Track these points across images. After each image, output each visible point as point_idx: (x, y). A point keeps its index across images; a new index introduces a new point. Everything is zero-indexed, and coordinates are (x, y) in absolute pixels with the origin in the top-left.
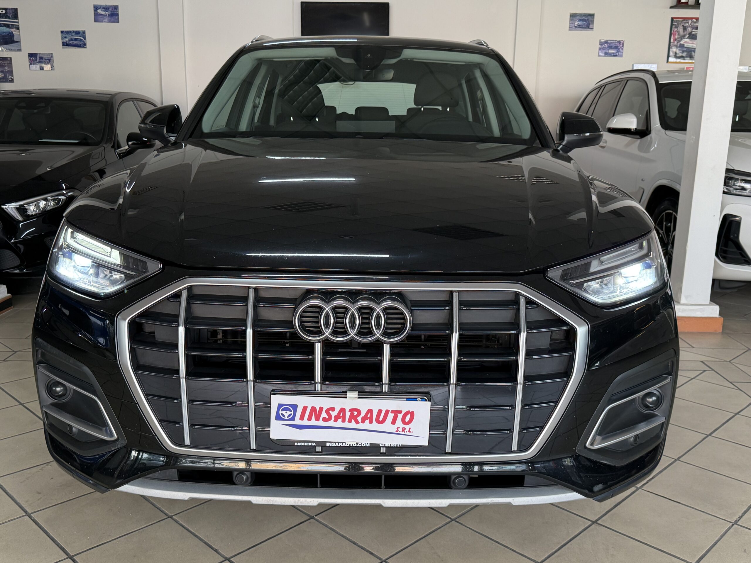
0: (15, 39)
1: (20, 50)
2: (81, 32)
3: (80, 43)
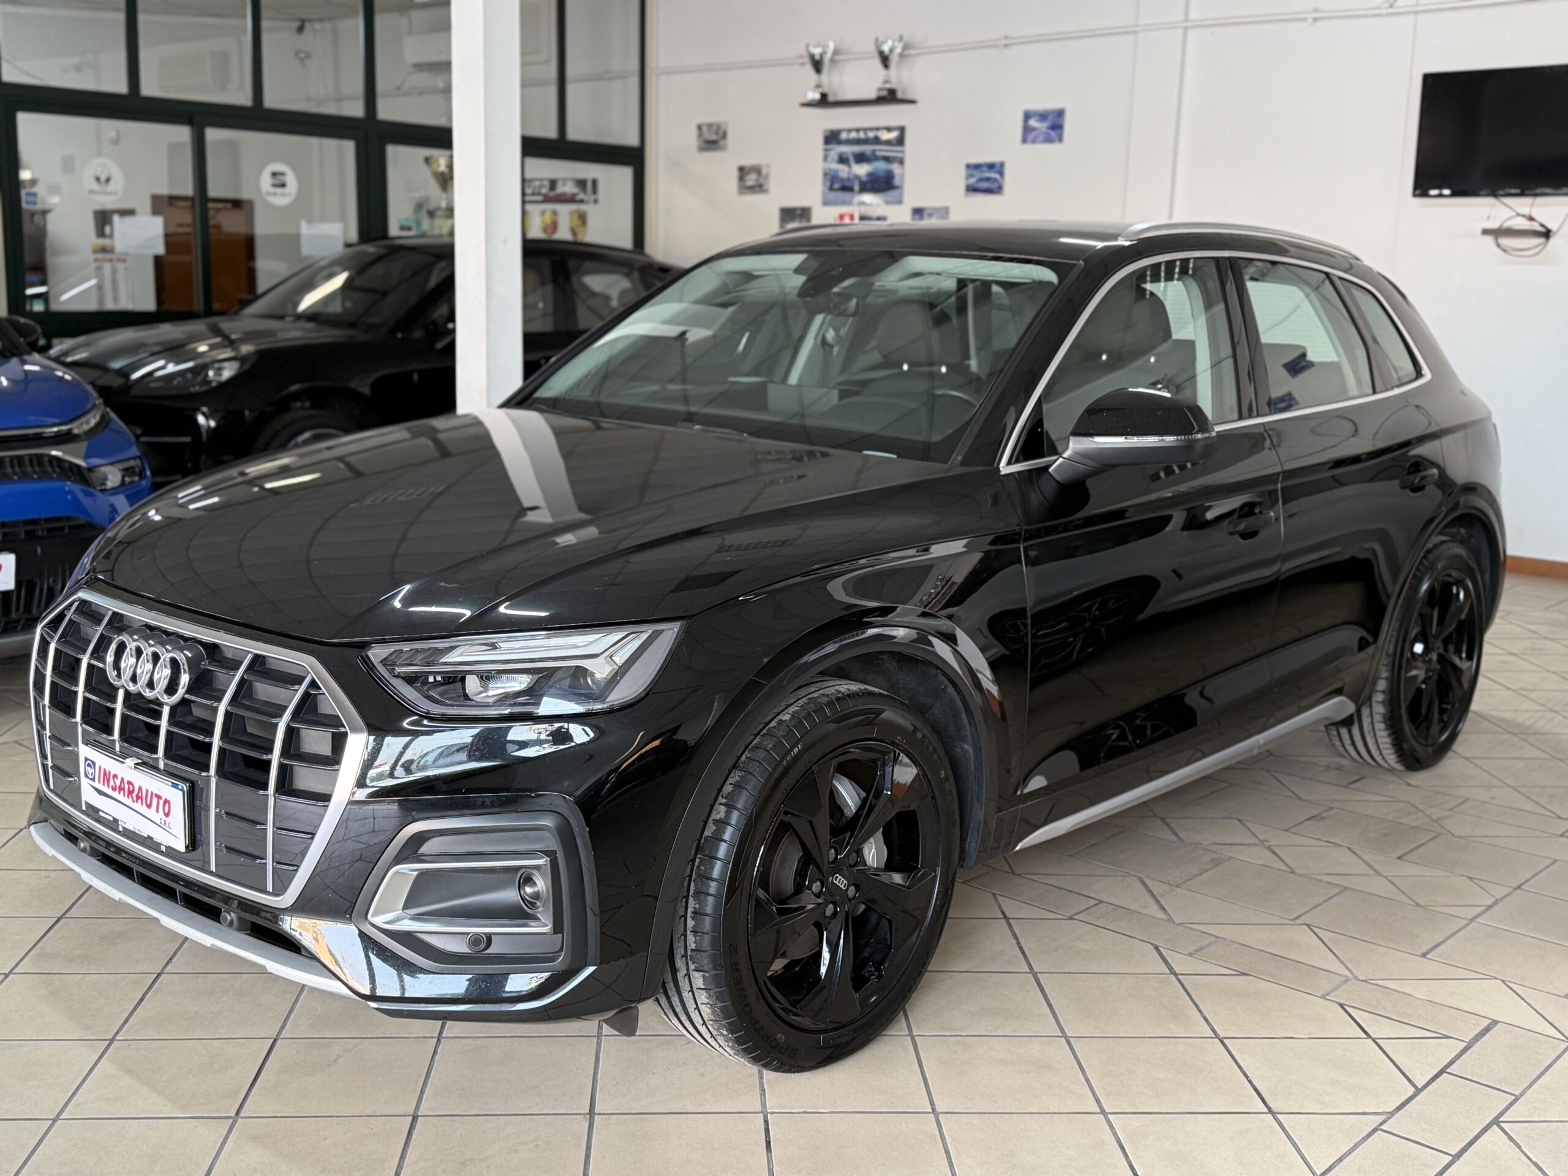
0: (896, 182)
1: (900, 202)
2: (998, 166)
3: (993, 186)
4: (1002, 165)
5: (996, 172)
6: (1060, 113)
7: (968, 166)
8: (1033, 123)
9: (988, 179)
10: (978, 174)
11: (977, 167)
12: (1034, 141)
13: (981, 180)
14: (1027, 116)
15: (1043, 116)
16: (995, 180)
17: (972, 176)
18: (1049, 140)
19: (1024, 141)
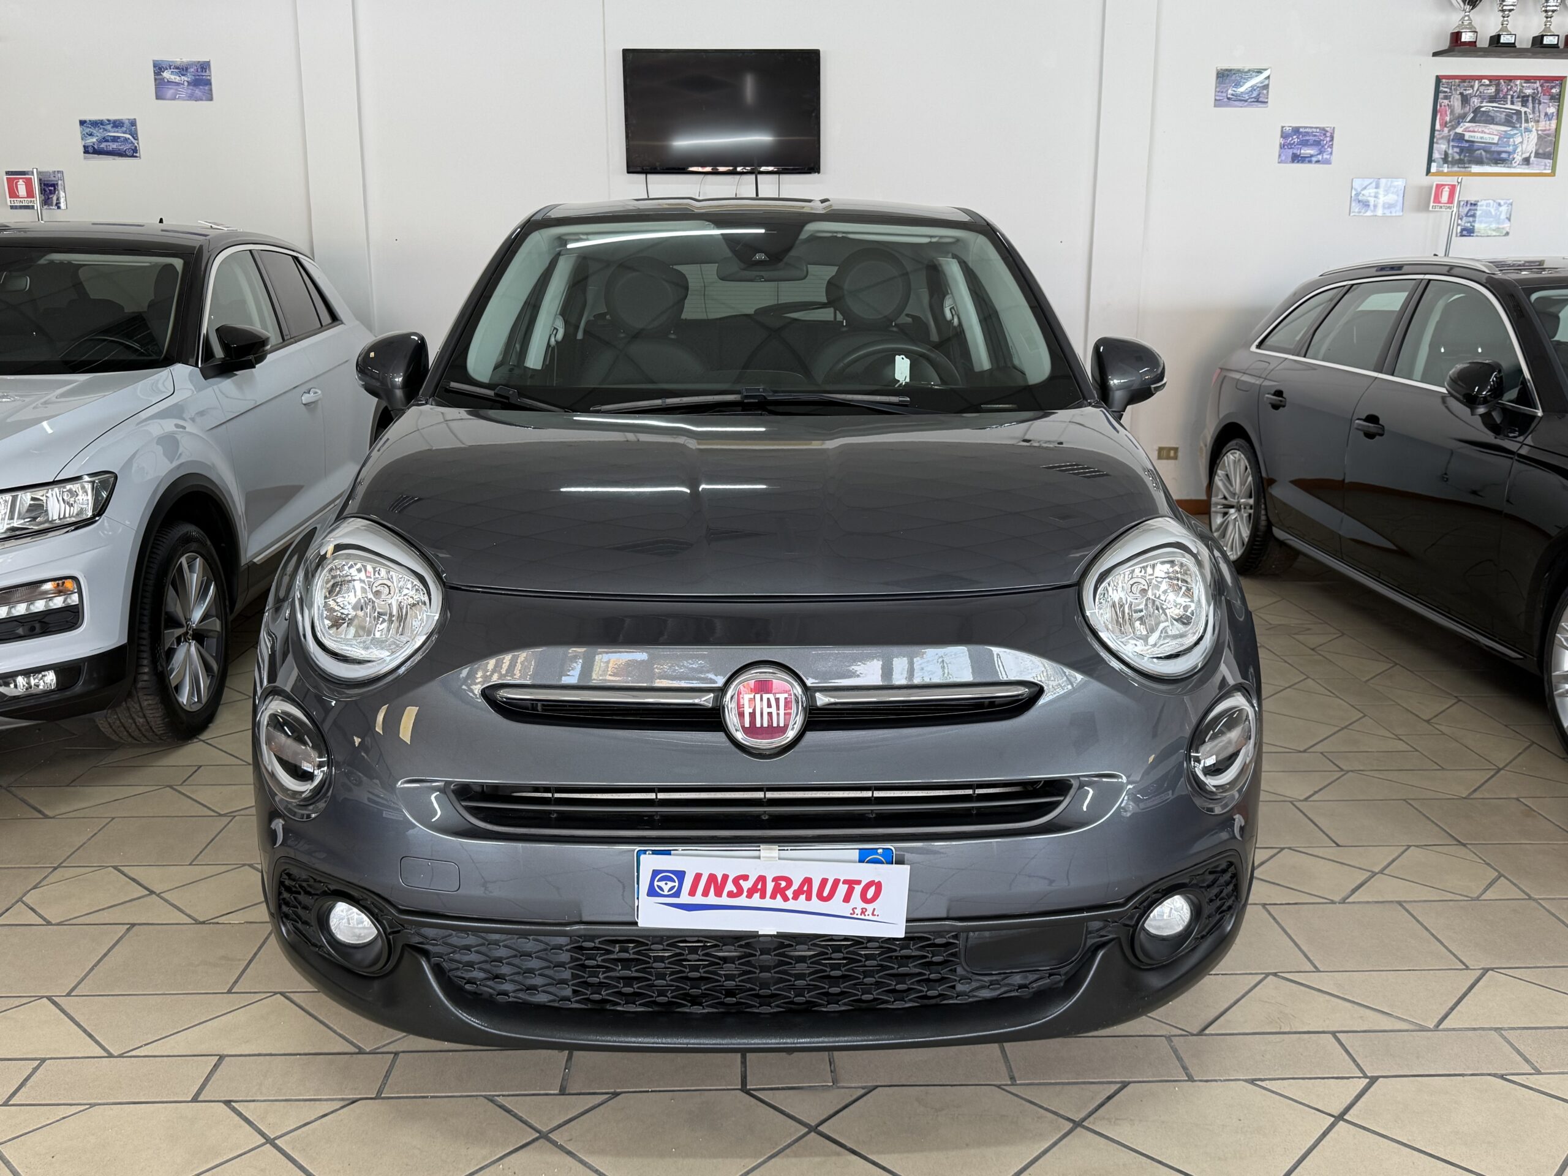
2: (127, 122)
3: (124, 147)
4: (133, 123)
5: (125, 133)
6: (205, 66)
7: (82, 123)
8: (166, 75)
9: (115, 139)
10: (99, 133)
11: (96, 124)
12: (174, 98)
13: (105, 140)
14: (159, 68)
15: (182, 69)
16: (126, 139)
17: (91, 135)
18: (192, 97)
19: (158, 97)
